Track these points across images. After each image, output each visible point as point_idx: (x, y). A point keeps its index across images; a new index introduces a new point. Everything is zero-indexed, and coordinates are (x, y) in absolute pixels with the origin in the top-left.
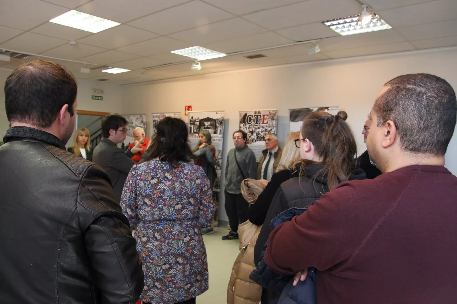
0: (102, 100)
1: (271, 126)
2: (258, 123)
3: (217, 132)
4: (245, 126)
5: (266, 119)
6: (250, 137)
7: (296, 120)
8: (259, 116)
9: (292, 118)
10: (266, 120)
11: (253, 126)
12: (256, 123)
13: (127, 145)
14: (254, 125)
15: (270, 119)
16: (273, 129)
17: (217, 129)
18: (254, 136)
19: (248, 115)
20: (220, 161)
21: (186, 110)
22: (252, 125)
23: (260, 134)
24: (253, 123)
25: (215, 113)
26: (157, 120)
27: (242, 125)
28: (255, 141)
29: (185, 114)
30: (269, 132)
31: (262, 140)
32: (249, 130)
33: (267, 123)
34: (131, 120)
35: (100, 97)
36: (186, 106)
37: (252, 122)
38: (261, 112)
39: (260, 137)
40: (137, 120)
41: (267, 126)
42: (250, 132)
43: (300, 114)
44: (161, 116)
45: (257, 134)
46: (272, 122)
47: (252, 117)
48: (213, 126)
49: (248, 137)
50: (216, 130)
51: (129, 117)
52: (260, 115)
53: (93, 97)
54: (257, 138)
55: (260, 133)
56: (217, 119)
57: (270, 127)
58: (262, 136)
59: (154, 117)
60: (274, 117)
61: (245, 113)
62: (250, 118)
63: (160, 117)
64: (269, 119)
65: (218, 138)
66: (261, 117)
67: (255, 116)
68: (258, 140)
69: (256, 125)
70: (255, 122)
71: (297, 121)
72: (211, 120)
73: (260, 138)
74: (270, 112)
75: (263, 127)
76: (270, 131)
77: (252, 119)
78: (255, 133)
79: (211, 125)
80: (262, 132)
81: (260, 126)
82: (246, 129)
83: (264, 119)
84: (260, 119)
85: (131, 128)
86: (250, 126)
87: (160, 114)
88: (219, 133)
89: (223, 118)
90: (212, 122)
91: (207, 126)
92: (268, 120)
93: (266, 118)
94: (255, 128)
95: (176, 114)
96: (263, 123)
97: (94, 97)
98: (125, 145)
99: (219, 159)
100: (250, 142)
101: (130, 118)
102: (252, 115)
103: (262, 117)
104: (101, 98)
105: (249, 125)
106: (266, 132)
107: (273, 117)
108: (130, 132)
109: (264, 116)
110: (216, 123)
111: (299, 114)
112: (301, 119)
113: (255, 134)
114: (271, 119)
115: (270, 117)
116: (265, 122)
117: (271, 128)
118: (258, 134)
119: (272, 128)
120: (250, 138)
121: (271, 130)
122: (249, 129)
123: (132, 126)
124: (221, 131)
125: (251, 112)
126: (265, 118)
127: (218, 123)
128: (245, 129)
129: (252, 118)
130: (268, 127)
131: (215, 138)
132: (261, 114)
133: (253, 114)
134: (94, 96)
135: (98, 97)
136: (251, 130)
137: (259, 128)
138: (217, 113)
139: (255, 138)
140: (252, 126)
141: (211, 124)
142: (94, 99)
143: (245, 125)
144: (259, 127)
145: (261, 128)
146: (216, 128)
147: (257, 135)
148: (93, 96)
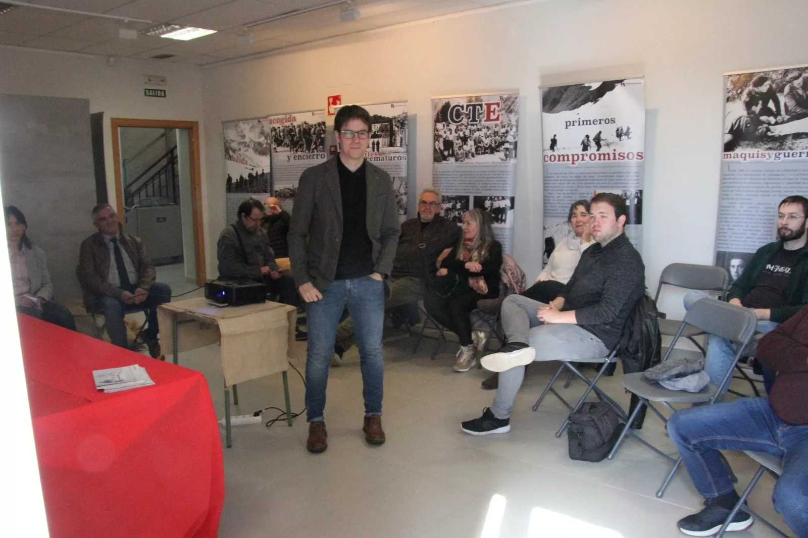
0: (165, 96)
1: (506, 126)
2: (477, 121)
3: (394, 142)
4: (448, 128)
5: (494, 112)
6: (460, 148)
7: (555, 109)
8: (477, 107)
9: (547, 106)
10: (494, 114)
11: (466, 126)
12: (471, 121)
13: (237, 180)
14: (468, 124)
15: (503, 112)
16: (511, 130)
17: (395, 137)
18: (470, 146)
19: (452, 105)
20: (404, 198)
21: (329, 104)
22: (462, 124)
23: (483, 142)
24: (465, 121)
25: (390, 105)
26: (279, 128)
27: (440, 126)
28: (473, 156)
29: (329, 112)
30: (504, 135)
31: (487, 153)
32: (457, 135)
33: (497, 119)
34: (242, 131)
35: (161, 91)
36: (329, 98)
37: (463, 118)
38: (482, 98)
39: (484, 146)
40: (253, 130)
41: (496, 125)
42: (459, 138)
43: (564, 96)
44: (286, 119)
45: (475, 141)
46: (508, 116)
47: (463, 110)
48: (387, 131)
49: (456, 148)
50: (393, 138)
51: (237, 125)
52: (481, 105)
53: (147, 91)
54: (476, 150)
55: (483, 139)
56: (395, 118)
57: (503, 127)
58: (487, 144)
59: (271, 122)
60: (512, 107)
61: (447, 101)
62: (458, 110)
63: (284, 121)
64: (500, 111)
65: (397, 155)
66: (483, 109)
67: (468, 106)
68: (478, 154)
69: (473, 125)
70: (469, 118)
71: (558, 112)
72: (380, 120)
73: (483, 148)
74: (501, 98)
75: (488, 128)
76: (506, 135)
77: (463, 114)
78: (471, 140)
79: (381, 130)
80: (487, 137)
81: (481, 125)
82: (451, 133)
83: (489, 111)
84: (480, 112)
85: (242, 147)
86: (460, 127)
87: (283, 116)
88: (399, 144)
89: (405, 115)
90: (384, 124)
91: (375, 132)
92: (500, 113)
93: (495, 109)
94: (470, 130)
95: (315, 113)
96: (488, 119)
97: (149, 92)
98: (234, 181)
99: (401, 195)
100: (461, 158)
101: (239, 127)
102: (461, 105)
103: (485, 107)
104: (163, 92)
105: (457, 126)
106: (495, 136)
107: (510, 107)
108: (240, 154)
109: (489, 105)
110: (392, 127)
111: (560, 97)
112: (566, 106)
113: (470, 143)
114: (506, 112)
115: (503, 107)
116: (493, 117)
117: (506, 128)
118: (477, 142)
119: (509, 129)
120: (460, 150)
121: (507, 132)
122: (456, 132)
123: (243, 143)
124: (403, 141)
125: (459, 99)
126: (492, 109)
127: (396, 125)
128: (448, 133)
129: (461, 111)
130: (500, 126)
131: (392, 155)
132: (483, 103)
133: (464, 103)
134: (149, 90)
135: (157, 90)
136: (462, 135)
137: (479, 130)
138: (393, 106)
139: (471, 149)
140: (463, 127)
141: (381, 127)
142: (149, 96)
143: (448, 126)
144: (479, 127)
145: (484, 130)
146: (392, 134)
147: (475, 144)
148: (146, 89)
